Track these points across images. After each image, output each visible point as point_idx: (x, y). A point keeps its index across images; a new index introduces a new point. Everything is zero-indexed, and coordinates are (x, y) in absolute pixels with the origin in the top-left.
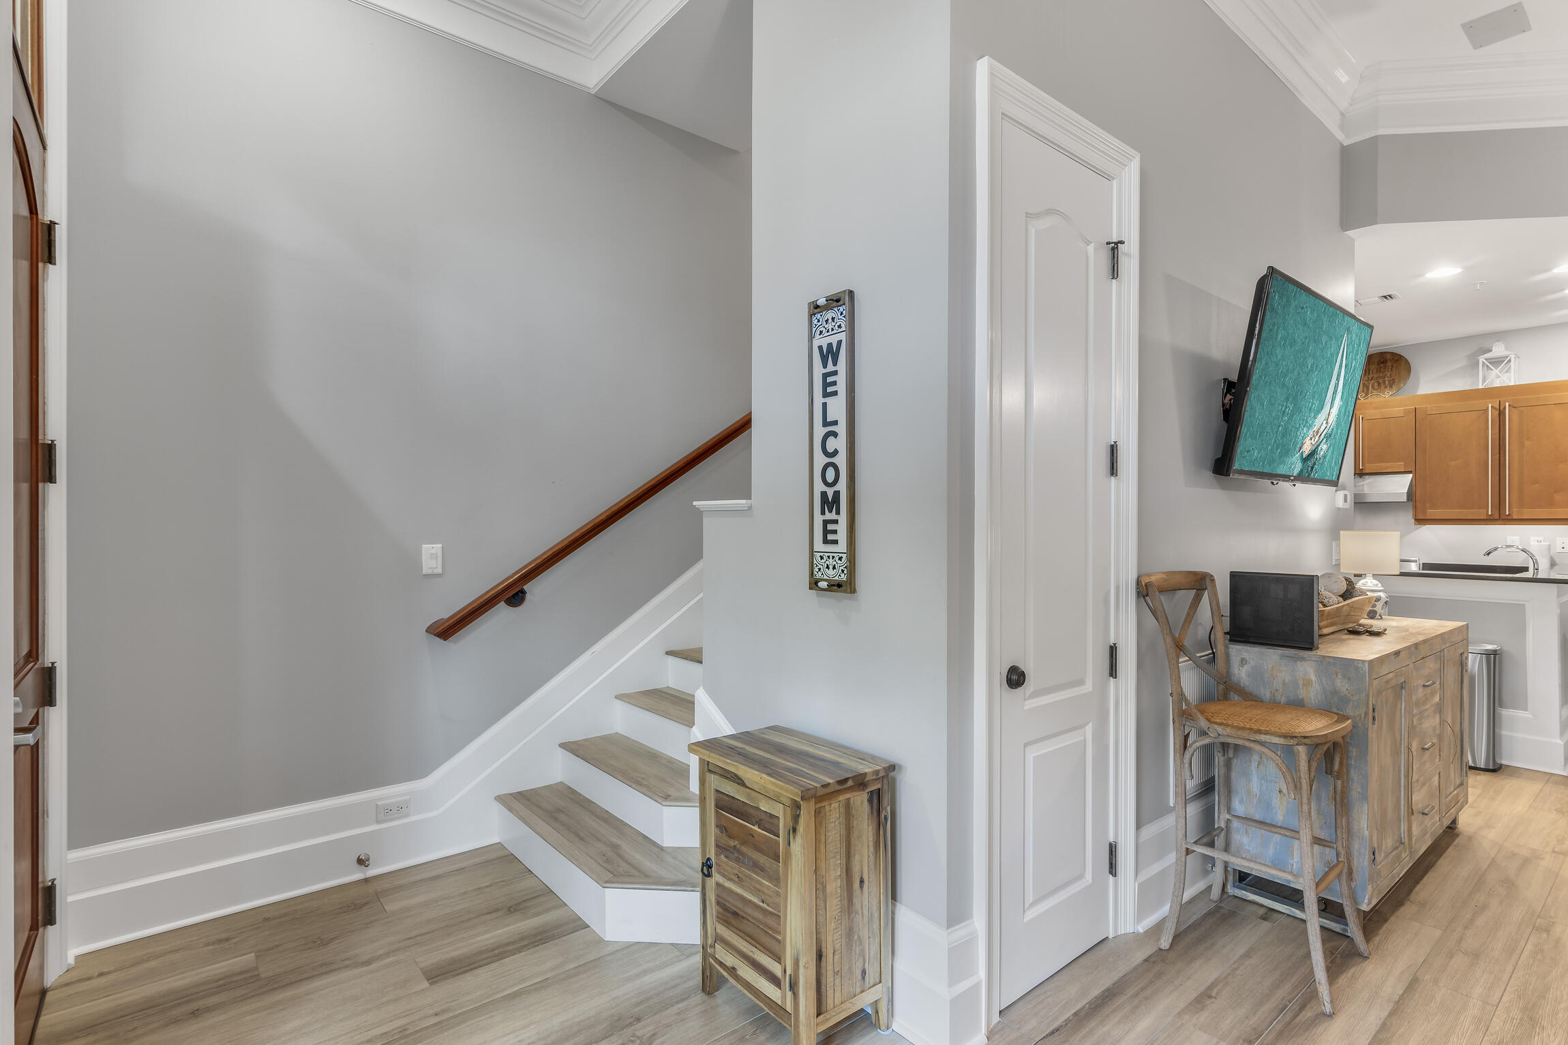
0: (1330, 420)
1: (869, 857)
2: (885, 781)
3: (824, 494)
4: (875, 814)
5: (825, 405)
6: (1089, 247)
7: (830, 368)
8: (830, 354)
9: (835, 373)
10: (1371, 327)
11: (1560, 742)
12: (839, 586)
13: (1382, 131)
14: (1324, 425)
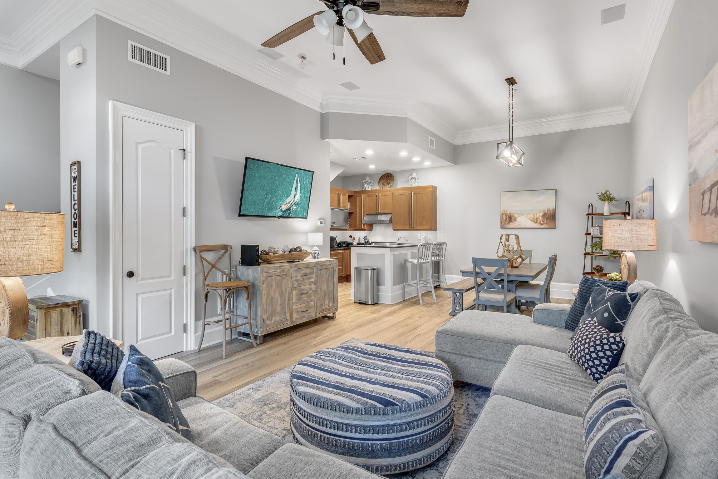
0: (296, 199)
1: (72, 326)
2: (80, 305)
3: (74, 222)
4: (75, 314)
5: (74, 194)
6: (172, 151)
7: (75, 184)
8: (75, 179)
9: (76, 185)
10: (313, 172)
11: (391, 295)
12: (76, 250)
13: (330, 111)
14: (293, 201)
